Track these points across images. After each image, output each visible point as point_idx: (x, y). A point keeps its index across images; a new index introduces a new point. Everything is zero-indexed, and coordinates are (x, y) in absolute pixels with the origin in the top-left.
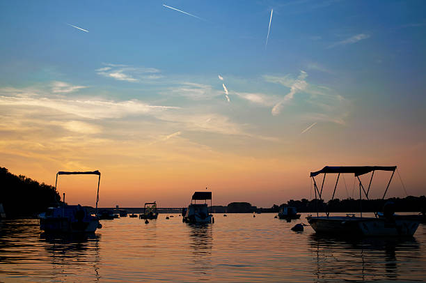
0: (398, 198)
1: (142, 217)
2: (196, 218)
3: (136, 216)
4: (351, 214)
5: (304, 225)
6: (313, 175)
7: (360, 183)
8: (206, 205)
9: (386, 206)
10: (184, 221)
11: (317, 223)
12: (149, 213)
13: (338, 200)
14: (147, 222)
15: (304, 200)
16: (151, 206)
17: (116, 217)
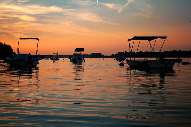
0: (169, 51)
1: (51, 59)
2: (77, 59)
3: (48, 59)
4: (146, 58)
5: (124, 63)
6: (129, 40)
7: (150, 45)
8: (81, 54)
9: (161, 55)
10: (70, 61)
11: (130, 63)
12: (55, 58)
13: (141, 52)
14: (54, 62)
15: (126, 52)
16: (56, 54)
17: (40, 59)
